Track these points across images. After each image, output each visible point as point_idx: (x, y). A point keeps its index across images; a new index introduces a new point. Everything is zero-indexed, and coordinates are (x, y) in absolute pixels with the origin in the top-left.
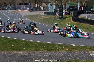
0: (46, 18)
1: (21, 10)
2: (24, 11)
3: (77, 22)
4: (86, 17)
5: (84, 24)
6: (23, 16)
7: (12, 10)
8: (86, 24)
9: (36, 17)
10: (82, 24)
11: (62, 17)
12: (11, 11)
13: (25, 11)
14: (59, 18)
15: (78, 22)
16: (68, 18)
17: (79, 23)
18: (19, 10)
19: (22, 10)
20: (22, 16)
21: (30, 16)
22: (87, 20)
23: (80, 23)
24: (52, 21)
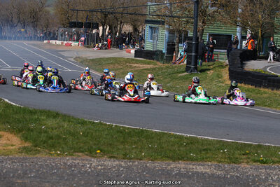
0: (145, 69)
1: (58, 42)
2: (70, 45)
3: (245, 84)
4: (268, 70)
5: (266, 90)
6: (72, 60)
7: (32, 42)
8: (272, 90)
9: (112, 63)
10: (262, 89)
11: (196, 68)
12: (32, 44)
13: (73, 44)
14: (188, 69)
15: (248, 84)
16: (212, 71)
17: (250, 86)
18: (53, 42)
19: (62, 43)
20: (70, 59)
21: (93, 60)
22: (276, 78)
23: (253, 87)
24: (165, 78)
